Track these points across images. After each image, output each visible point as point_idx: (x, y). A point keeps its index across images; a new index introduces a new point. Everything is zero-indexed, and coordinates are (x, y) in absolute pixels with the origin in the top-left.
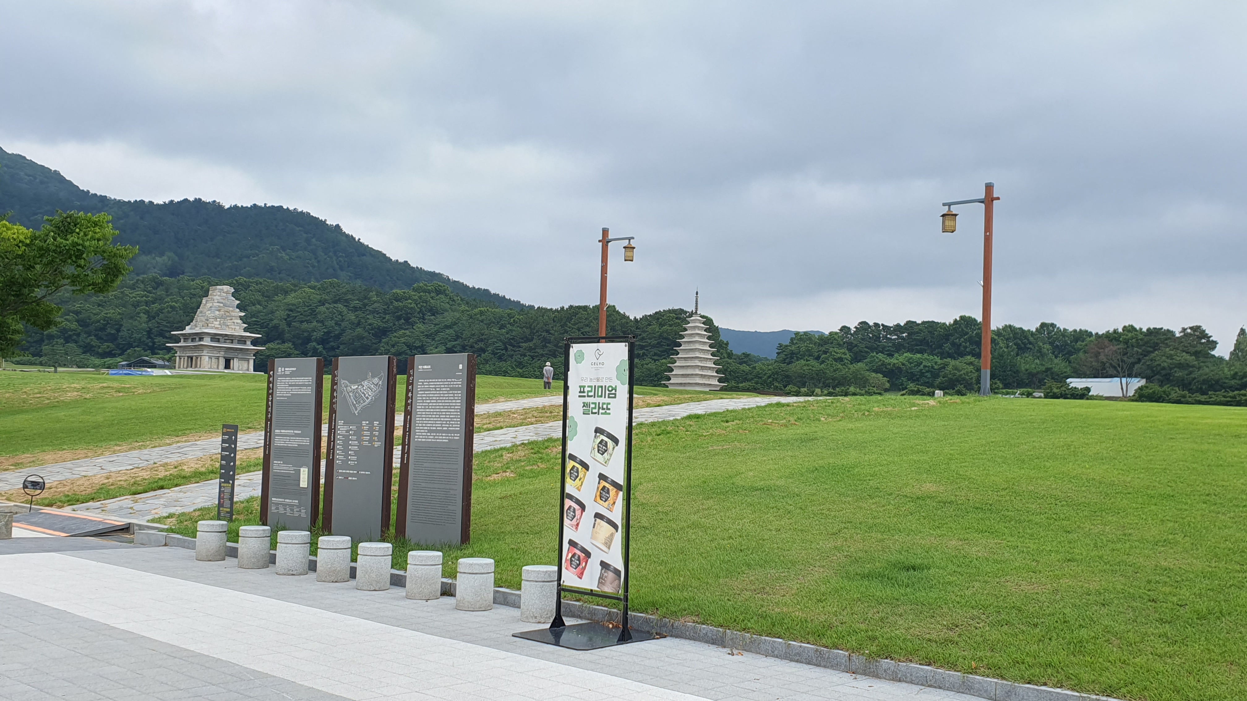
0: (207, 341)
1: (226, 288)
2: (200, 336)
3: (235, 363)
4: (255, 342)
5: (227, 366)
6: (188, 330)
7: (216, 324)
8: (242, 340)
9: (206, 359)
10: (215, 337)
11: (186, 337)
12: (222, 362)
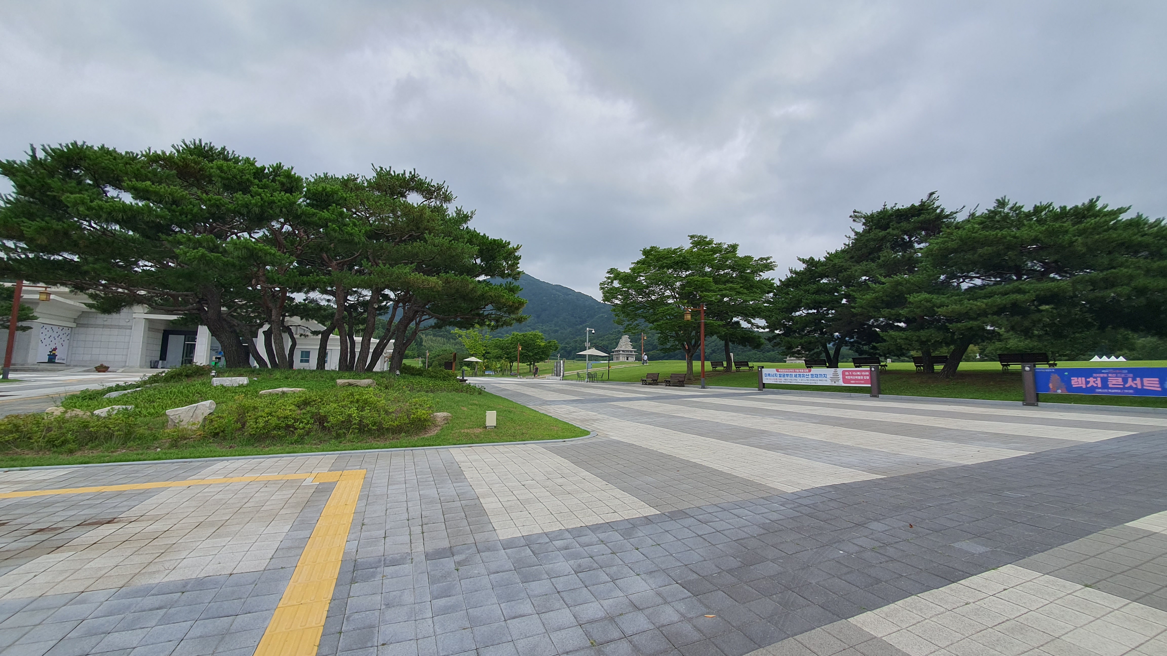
0: (621, 352)
1: (626, 336)
2: (619, 351)
3: (629, 358)
4: (635, 352)
5: (627, 360)
6: (616, 349)
7: (624, 347)
8: (631, 351)
9: (621, 358)
10: (623, 351)
11: (616, 351)
12: (626, 358)
